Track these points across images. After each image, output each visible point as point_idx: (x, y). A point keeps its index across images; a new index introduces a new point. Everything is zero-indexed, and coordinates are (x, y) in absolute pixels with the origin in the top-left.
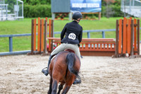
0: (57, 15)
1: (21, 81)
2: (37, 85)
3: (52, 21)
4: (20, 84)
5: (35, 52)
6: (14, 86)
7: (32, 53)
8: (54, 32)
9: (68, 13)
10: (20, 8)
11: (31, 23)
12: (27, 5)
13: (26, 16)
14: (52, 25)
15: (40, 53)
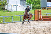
0: (42, 8)
1: (31, 29)
2: (36, 30)
3: (41, 10)
4: (31, 30)
5: (35, 20)
6: (29, 31)
7: (35, 21)
8: (41, 14)
9: (46, 8)
10: (31, 6)
11: (34, 11)
12: (33, 6)
13: (33, 9)
14: (41, 12)
15: (37, 20)
